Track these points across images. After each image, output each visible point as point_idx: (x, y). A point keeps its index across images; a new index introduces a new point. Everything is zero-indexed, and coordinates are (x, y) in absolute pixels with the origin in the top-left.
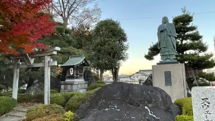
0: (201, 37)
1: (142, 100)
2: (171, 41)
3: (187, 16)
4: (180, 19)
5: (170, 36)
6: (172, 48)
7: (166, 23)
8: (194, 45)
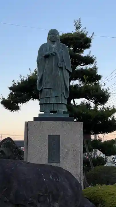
0: (99, 77)
1: (41, 194)
2: (62, 79)
3: (83, 35)
4: (72, 39)
5: (61, 68)
6: (64, 91)
7: (55, 43)
8: (91, 91)
